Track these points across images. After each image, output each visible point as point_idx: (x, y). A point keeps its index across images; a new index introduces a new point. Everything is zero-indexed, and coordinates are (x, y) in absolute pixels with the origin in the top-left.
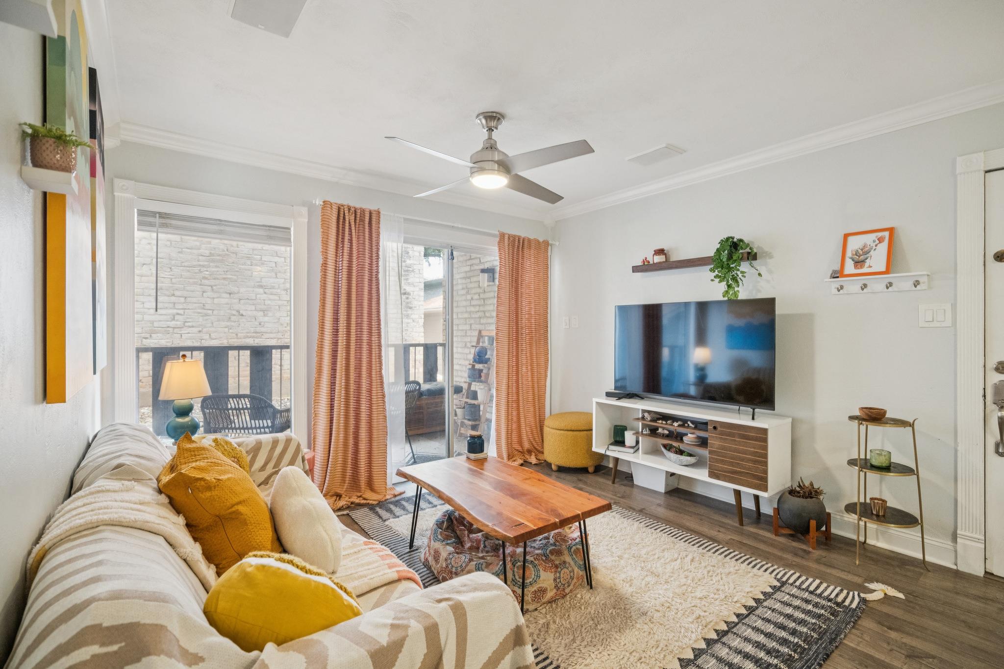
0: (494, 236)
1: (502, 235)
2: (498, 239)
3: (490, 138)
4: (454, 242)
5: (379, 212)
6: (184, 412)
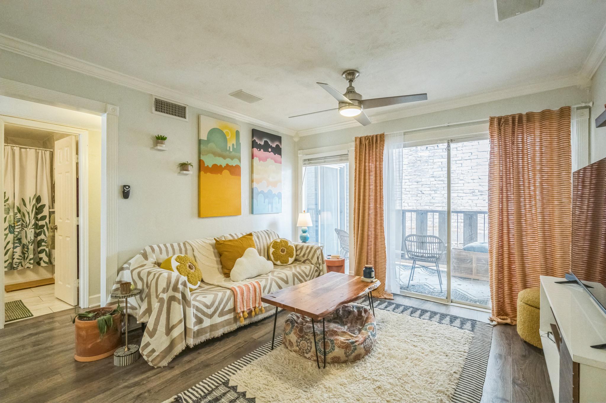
3: (351, 86)
4: (450, 137)
5: (384, 134)
6: (304, 232)
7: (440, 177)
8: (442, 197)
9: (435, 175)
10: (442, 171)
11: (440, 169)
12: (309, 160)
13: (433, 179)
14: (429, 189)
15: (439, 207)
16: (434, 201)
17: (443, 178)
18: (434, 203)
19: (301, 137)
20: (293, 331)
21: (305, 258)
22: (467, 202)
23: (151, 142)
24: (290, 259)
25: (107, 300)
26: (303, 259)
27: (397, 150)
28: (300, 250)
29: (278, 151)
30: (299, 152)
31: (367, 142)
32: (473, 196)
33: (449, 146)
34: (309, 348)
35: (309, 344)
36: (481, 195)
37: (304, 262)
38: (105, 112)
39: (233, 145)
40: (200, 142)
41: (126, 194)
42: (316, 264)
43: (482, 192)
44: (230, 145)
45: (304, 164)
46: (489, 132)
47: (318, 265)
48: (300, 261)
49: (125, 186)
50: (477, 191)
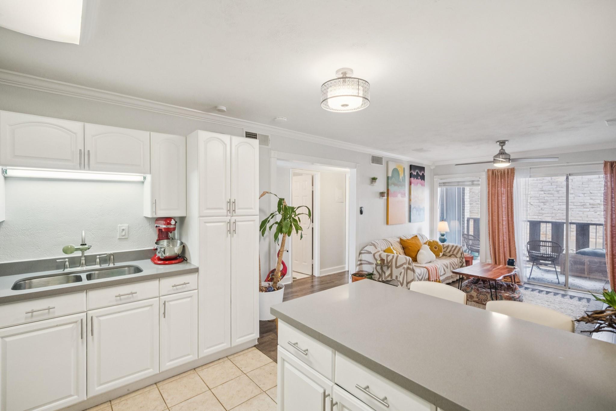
0: (602, 164)
1: (606, 163)
2: (603, 165)
3: (502, 149)
4: (570, 172)
5: (514, 168)
6: (443, 235)
7: (550, 191)
8: (552, 208)
9: (544, 189)
10: (552, 185)
11: (550, 184)
12: (444, 183)
13: (542, 192)
14: (538, 201)
15: (549, 217)
16: (543, 212)
17: (553, 192)
18: (543, 214)
19: (436, 166)
20: (473, 290)
21: (451, 253)
22: (578, 214)
23: (369, 181)
24: (440, 253)
25: (356, 270)
26: (449, 254)
27: (524, 179)
28: (446, 248)
29: (423, 178)
30: (435, 177)
31: (499, 174)
32: (584, 208)
33: (567, 178)
34: (486, 299)
35: (486, 297)
36: (593, 207)
37: (450, 256)
38: (356, 168)
39: (402, 177)
40: (388, 178)
41: (361, 212)
42: (460, 258)
43: (593, 205)
44: (401, 178)
45: (439, 186)
46: (603, 170)
47: (462, 259)
48: (447, 255)
49: (361, 208)
50: (588, 204)
